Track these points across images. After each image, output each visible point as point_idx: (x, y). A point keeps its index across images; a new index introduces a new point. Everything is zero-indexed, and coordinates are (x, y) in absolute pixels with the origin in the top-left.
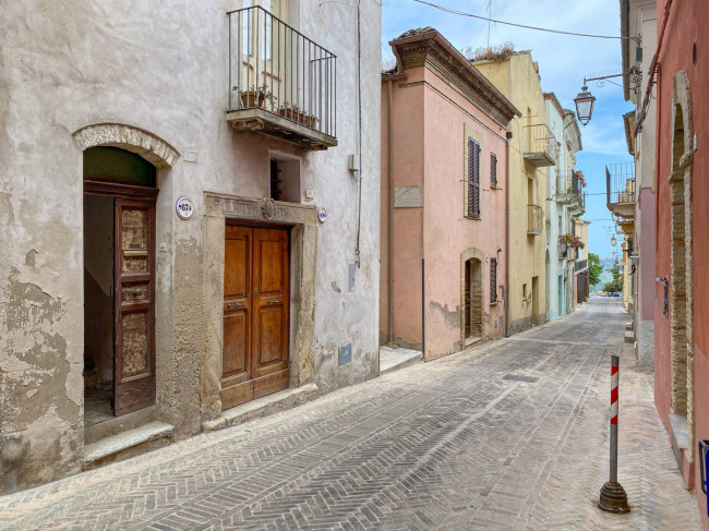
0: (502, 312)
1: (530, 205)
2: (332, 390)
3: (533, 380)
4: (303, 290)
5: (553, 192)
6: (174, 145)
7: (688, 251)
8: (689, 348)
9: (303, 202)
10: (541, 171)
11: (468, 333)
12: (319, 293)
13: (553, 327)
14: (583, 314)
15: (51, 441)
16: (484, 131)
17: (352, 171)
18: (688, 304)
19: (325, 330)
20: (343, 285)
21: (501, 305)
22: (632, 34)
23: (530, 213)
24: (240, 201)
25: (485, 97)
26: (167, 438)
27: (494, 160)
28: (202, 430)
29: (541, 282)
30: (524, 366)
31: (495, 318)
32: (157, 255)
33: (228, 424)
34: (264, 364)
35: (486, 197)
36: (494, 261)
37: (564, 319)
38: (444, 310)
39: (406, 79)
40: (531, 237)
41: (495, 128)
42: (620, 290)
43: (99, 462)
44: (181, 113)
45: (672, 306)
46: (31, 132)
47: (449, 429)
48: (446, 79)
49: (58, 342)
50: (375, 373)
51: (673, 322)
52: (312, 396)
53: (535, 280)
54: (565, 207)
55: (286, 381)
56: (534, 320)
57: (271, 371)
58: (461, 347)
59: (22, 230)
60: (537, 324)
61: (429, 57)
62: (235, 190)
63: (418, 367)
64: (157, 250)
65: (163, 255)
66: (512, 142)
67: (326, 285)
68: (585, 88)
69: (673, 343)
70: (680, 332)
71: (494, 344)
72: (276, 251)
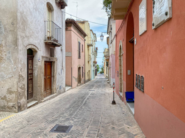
0: (84, 78)
1: (88, 55)
2: (59, 95)
3: (94, 91)
4: (55, 75)
5: (92, 52)
6: (38, 47)
7: (122, 67)
8: (122, 81)
9: (55, 57)
10: (90, 47)
11: (79, 83)
12: (57, 75)
13: (93, 81)
14: (97, 78)
15: (23, 103)
16: (81, 39)
17: (61, 50)
18: (122, 75)
19: (58, 83)
20: (60, 74)
21: (84, 77)
22: (110, 25)
23: (88, 56)
24: (46, 57)
25: (81, 32)
26: (37, 103)
27: (82, 46)
28: (41, 102)
29: (90, 71)
30: (91, 88)
31: (83, 80)
32: (34, 69)
33: (45, 101)
34: (48, 90)
35: (81, 53)
36: (83, 67)
37: (94, 79)
38: (75, 78)
39: (67, 29)
40: (88, 62)
41: (82, 38)
42: (103, 73)
43: (30, 107)
44: (39, 41)
45: (119, 75)
46: (21, 47)
47: (85, 98)
48: (75, 29)
49: (24, 85)
50: (65, 91)
51: (119, 78)
52: (56, 96)
53: (89, 71)
54: (94, 55)
55: (51, 93)
56: (89, 80)
57: (49, 91)
58: (78, 86)
59: (20, 65)
60: (89, 81)
61: (72, 25)
62: (46, 55)
63: (71, 90)
64: (34, 67)
65: (35, 69)
66: (86, 42)
67: (58, 73)
68: (102, 34)
69: (119, 81)
70: (121, 79)
71: (83, 85)
72: (49, 67)
